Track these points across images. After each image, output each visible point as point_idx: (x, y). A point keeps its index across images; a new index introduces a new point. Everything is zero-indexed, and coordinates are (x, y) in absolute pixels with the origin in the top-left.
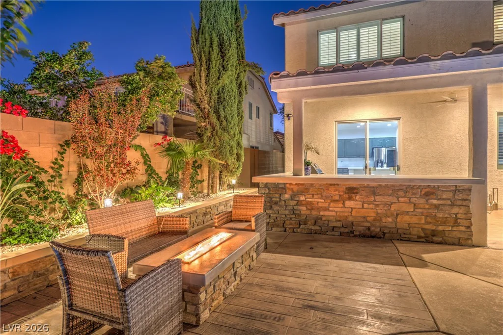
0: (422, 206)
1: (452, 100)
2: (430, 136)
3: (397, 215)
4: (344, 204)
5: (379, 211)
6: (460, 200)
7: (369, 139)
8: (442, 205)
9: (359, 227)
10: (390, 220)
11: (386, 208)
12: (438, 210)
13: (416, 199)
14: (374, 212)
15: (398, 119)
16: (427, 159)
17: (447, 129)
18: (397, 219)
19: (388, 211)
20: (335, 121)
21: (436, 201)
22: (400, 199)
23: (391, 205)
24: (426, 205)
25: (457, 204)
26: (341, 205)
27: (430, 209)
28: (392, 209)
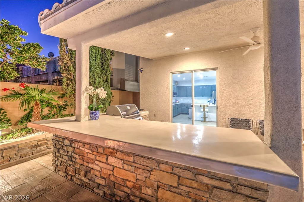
0: (188, 182)
1: (255, 43)
2: (242, 82)
3: (158, 187)
4: (107, 159)
5: (139, 177)
6: (248, 187)
7: (195, 86)
8: (217, 188)
9: (120, 192)
10: (149, 192)
11: (145, 175)
12: (211, 194)
13: (181, 171)
14: (133, 177)
15: (216, 69)
16: (240, 101)
17: (256, 76)
18: (157, 192)
19: (147, 180)
20: (171, 72)
21: (208, 179)
22: (161, 165)
23: (152, 171)
24: (193, 182)
25: (242, 192)
26: (104, 160)
27: (199, 190)
28: (152, 177)
